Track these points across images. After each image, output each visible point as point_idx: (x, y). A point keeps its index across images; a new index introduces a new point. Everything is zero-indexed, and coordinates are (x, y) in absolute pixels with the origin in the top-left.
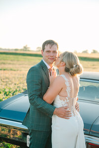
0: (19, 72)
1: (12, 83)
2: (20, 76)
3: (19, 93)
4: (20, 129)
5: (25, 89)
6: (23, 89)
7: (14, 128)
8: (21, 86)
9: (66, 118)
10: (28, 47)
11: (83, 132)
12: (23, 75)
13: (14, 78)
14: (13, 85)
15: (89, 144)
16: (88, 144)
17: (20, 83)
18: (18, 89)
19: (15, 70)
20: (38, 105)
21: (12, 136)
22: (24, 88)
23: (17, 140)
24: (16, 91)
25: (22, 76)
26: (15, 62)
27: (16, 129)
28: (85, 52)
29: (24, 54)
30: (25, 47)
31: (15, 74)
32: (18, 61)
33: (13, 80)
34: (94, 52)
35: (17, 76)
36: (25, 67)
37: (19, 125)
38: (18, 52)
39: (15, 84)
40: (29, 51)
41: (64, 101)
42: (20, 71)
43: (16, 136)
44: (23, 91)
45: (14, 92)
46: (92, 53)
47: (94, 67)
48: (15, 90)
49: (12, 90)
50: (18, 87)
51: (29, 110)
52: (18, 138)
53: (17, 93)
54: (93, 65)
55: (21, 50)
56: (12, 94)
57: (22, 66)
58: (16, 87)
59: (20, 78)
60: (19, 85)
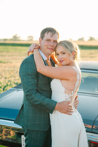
0: (9, 64)
1: (2, 77)
2: (10, 69)
3: (11, 88)
4: (14, 129)
5: (17, 84)
6: (14, 83)
7: (7, 128)
8: (12, 79)
9: (69, 114)
10: (18, 36)
11: (85, 129)
12: (14, 67)
13: (4, 71)
14: (3, 78)
15: (92, 143)
16: (90, 142)
17: (11, 77)
18: (9, 84)
19: (4, 63)
20: (37, 101)
21: (4, 137)
22: (16, 82)
23: (10, 141)
24: (7, 85)
25: (13, 69)
26: (4, 54)
27: (9, 128)
28: (81, 39)
29: (14, 44)
30: (15, 37)
31: (5, 67)
32: (8, 52)
33: (3, 74)
34: (91, 39)
35: (7, 69)
36: (16, 59)
37: (11, 124)
38: (7, 42)
39: (6, 78)
40: (19, 40)
41: (69, 95)
42: (11, 63)
43: (9, 137)
44: (14, 85)
45: (5, 87)
46: (89, 40)
47: (92, 56)
48: (5, 84)
49: (2, 84)
50: (9, 81)
51: (23, 106)
52: (12, 139)
53: (8, 88)
54: (91, 54)
55: (11, 40)
56: (2, 90)
57: (12, 57)
58: (7, 82)
59: (11, 71)
60: (10, 79)
